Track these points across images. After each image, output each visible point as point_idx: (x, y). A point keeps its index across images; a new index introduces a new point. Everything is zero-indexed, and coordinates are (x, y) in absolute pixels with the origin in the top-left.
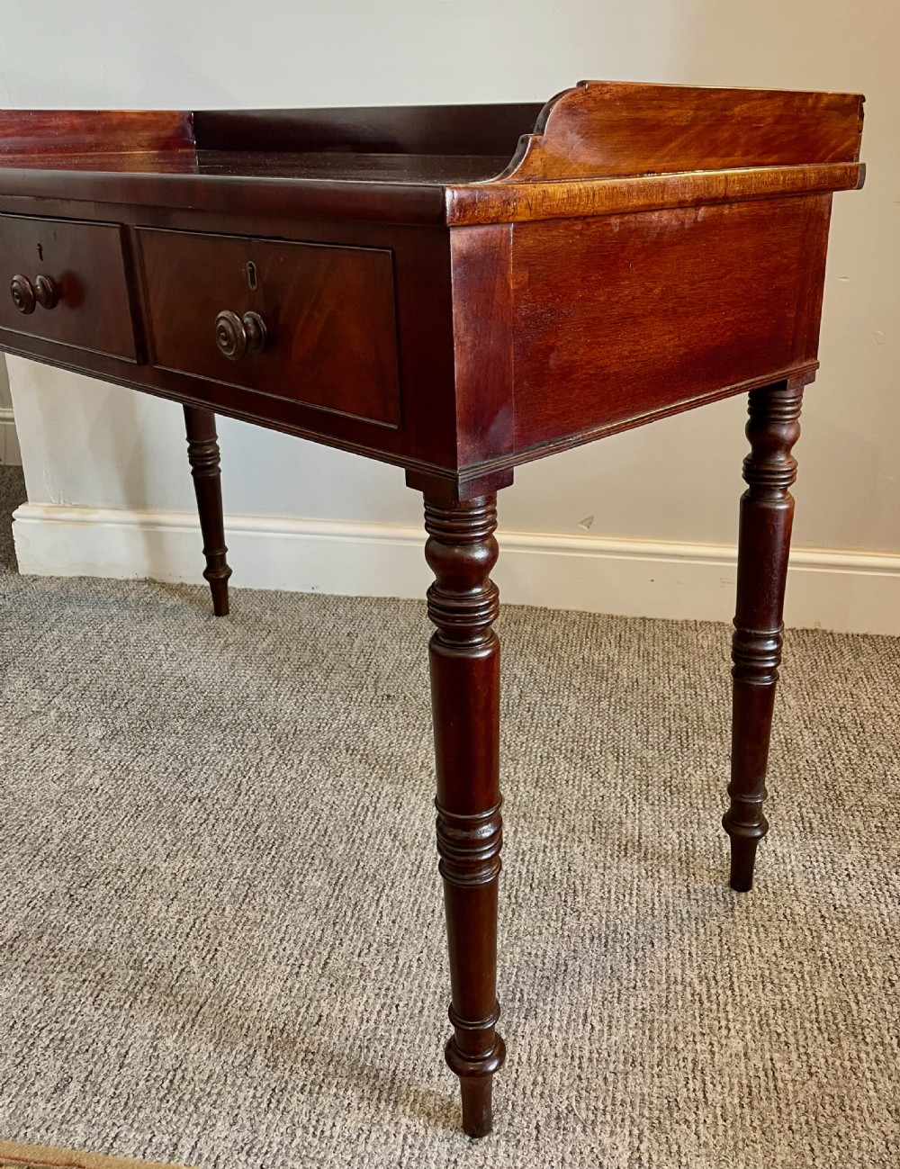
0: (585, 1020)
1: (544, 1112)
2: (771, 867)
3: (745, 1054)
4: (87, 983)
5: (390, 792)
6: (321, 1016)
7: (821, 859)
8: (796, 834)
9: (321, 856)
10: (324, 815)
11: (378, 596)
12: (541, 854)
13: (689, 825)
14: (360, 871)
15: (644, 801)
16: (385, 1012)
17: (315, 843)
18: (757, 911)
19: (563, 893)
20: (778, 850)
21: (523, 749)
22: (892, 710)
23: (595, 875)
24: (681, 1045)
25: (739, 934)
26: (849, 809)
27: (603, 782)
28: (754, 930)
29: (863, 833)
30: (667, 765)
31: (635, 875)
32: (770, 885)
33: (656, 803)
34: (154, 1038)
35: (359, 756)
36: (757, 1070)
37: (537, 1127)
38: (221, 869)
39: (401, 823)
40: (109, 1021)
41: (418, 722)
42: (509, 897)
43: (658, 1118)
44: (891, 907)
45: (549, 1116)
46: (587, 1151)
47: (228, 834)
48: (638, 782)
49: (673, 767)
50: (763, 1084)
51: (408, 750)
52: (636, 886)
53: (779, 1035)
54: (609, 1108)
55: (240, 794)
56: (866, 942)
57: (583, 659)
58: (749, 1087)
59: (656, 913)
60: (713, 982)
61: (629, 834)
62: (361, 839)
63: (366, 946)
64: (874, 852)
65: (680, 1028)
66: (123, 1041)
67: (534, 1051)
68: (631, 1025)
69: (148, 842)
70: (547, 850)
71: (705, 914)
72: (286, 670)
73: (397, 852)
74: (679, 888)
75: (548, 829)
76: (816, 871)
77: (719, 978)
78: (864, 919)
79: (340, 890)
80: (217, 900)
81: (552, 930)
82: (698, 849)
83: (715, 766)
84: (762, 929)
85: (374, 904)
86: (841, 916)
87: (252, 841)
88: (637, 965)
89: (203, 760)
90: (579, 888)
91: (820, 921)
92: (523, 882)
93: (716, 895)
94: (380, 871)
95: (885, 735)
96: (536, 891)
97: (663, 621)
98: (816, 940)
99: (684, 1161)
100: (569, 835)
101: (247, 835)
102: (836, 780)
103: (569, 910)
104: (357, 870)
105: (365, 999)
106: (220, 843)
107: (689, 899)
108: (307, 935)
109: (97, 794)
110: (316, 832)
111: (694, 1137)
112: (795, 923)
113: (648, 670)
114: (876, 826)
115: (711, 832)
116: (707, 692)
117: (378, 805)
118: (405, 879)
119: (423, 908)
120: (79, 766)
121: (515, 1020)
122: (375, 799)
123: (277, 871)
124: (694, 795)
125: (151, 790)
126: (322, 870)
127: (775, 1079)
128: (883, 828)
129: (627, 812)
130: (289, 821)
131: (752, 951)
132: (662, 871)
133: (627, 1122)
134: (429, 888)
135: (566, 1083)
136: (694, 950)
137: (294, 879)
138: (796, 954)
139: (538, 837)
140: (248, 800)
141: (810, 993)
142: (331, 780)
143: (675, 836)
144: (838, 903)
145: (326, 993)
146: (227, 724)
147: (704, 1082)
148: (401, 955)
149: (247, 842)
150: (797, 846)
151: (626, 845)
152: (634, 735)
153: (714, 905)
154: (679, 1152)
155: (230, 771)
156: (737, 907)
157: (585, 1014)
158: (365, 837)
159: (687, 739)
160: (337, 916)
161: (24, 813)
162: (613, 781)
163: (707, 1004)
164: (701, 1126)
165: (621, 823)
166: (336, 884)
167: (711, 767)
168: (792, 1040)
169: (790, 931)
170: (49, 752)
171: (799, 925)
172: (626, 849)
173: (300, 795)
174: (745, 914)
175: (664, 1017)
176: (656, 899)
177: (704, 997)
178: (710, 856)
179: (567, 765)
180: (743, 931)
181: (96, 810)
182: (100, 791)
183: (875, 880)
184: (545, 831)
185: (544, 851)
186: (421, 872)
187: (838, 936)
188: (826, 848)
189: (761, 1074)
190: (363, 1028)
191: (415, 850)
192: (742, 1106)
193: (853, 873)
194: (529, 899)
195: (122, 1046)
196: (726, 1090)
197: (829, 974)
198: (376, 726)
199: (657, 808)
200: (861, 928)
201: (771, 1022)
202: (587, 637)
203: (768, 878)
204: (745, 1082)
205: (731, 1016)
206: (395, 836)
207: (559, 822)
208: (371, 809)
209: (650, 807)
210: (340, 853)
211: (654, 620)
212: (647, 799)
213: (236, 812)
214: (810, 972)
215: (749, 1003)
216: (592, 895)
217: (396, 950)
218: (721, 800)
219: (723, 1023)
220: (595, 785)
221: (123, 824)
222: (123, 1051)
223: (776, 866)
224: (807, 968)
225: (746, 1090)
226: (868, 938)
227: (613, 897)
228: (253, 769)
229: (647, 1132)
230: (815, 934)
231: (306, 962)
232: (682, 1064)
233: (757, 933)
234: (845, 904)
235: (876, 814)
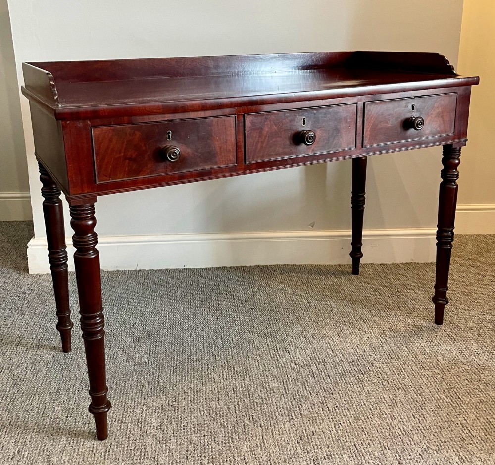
0: (414, 417)
1: (420, 450)
2: (448, 355)
3: (477, 419)
4: (206, 437)
5: (280, 347)
6: (313, 432)
7: (464, 350)
8: (450, 342)
9: (269, 375)
10: (259, 360)
11: (217, 267)
12: (359, 362)
13: (409, 344)
14: (290, 378)
16: (337, 427)
17: (263, 371)
18: (452, 371)
19: (376, 375)
20: (447, 348)
21: (324, 324)
23: (385, 367)
24: (454, 420)
25: (451, 380)
26: (464, 330)
27: (365, 332)
29: (474, 337)
30: (386, 323)
31: (399, 365)
32: (451, 361)
34: (251, 450)
35: (257, 335)
36: (484, 423)
37: (420, 455)
38: (230, 386)
39: (294, 358)
40: (227, 448)
41: (272, 318)
42: (356, 380)
43: (460, 444)
45: (422, 450)
46: (443, 459)
47: (223, 372)
48: (379, 331)
49: (389, 323)
50: (489, 427)
51: (276, 330)
52: (402, 369)
53: (485, 411)
54: (441, 444)
55: (215, 356)
57: (325, 285)
58: (485, 429)
59: (416, 377)
60: (452, 397)
61: (388, 350)
62: (281, 366)
63: (312, 405)
64: (482, 344)
65: (449, 414)
66: (239, 454)
67: (402, 430)
68: (432, 416)
70: (360, 360)
71: (434, 375)
73: (300, 369)
74: (419, 367)
75: (355, 353)
76: (465, 353)
77: (452, 395)
78: (491, 367)
79: (287, 386)
80: (238, 397)
81: (381, 389)
82: (417, 352)
83: (404, 320)
85: (304, 389)
86: (483, 368)
87: (235, 374)
88: (420, 395)
90: (381, 372)
91: (476, 371)
92: (358, 373)
93: (434, 368)
94: (298, 377)
96: (365, 375)
97: (348, 265)
98: (479, 378)
99: (477, 456)
100: (365, 354)
101: (231, 372)
102: (453, 320)
103: (383, 381)
105: (326, 423)
107: (425, 370)
108: (286, 405)
110: (260, 366)
111: (476, 448)
112: (468, 373)
114: (477, 335)
115: (418, 346)
116: (383, 292)
118: (311, 379)
119: (325, 388)
121: (389, 421)
122: (276, 350)
123: (255, 383)
124: (403, 332)
126: (274, 380)
127: (492, 425)
128: (480, 335)
129: (382, 342)
130: (246, 363)
131: (459, 385)
132: (409, 362)
133: (451, 447)
134: (323, 381)
135: (421, 439)
136: (438, 388)
137: (265, 385)
138: (475, 383)
139: (353, 356)
141: (487, 395)
142: (251, 346)
143: (406, 348)
144: (479, 364)
145: (309, 424)
147: (468, 430)
148: (328, 405)
150: (453, 346)
151: (389, 355)
152: (365, 313)
153: (436, 371)
154: (474, 454)
156: (444, 370)
157: (413, 415)
159: (387, 312)
160: (293, 396)
162: (369, 331)
163: (454, 405)
164: (476, 444)
165: (382, 347)
166: (284, 384)
168: (490, 412)
169: (468, 376)
171: (470, 373)
174: (448, 373)
175: (441, 412)
177: (452, 403)
178: (423, 354)
180: (451, 378)
183: (488, 354)
186: (315, 376)
187: (486, 375)
188: (463, 345)
189: (487, 424)
190: (333, 433)
191: (307, 368)
192: (486, 435)
193: (478, 352)
194: (365, 379)
195: (240, 456)
196: (478, 431)
197: (490, 388)
198: (255, 321)
199: (392, 339)
200: (492, 370)
201: (480, 407)
202: (320, 276)
203: (449, 359)
204: (482, 428)
205: (465, 407)
206: (295, 364)
207: (358, 349)
208: (278, 354)
209: (389, 339)
210: (276, 373)
211: (344, 265)
212: (386, 336)
213: (219, 363)
214: (483, 388)
215: (469, 402)
216: (388, 374)
217: (325, 405)
218: (415, 333)
219: (464, 410)
220: (362, 333)
222: (242, 458)
223: (450, 354)
224: (481, 387)
225: (484, 430)
227: (396, 374)
229: (459, 450)
230: (477, 376)
231: (293, 414)
232: (458, 426)
233: (457, 378)
234: (482, 363)
235: (475, 330)
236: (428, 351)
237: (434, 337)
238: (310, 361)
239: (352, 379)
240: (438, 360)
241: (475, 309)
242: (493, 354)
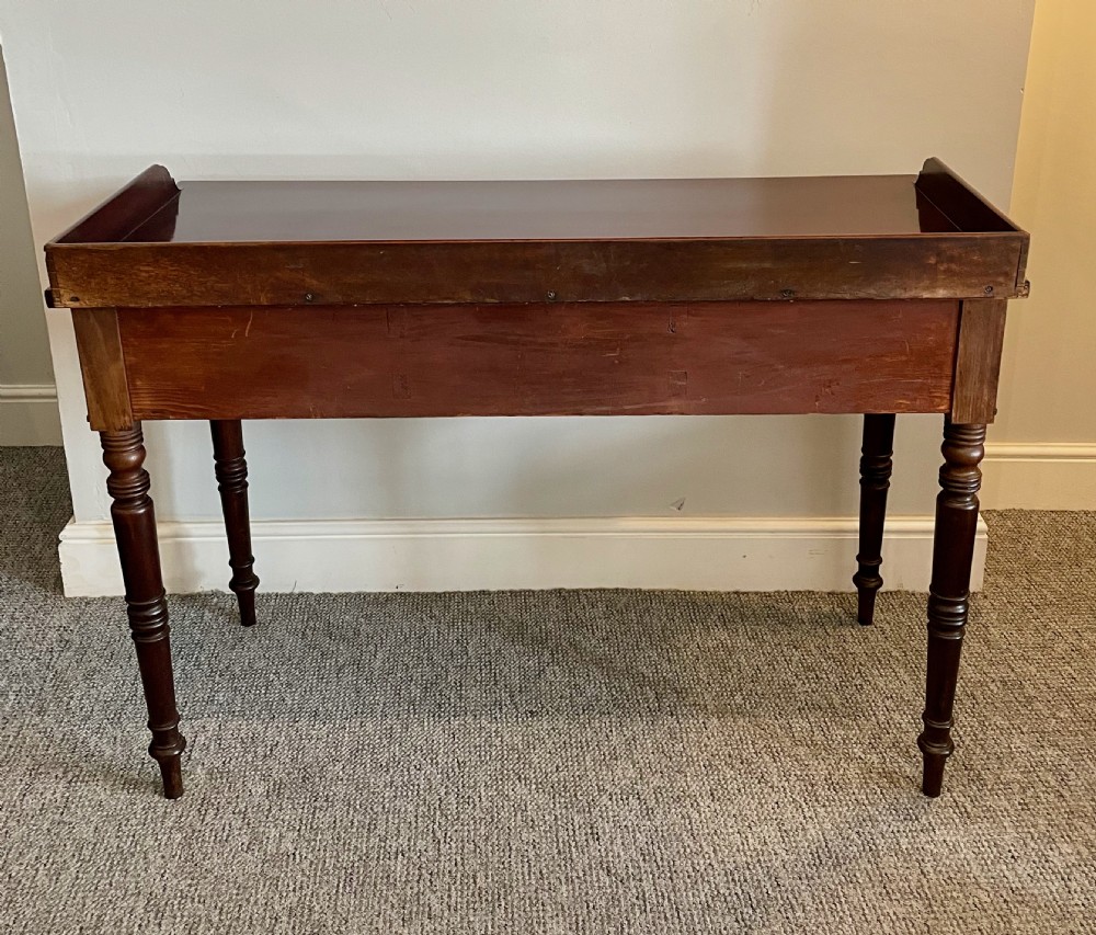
2: (947, 857)
5: (581, 822)
7: (986, 844)
8: (957, 821)
9: (549, 901)
10: (531, 856)
11: (468, 590)
12: (748, 872)
13: (864, 824)
14: (593, 912)
15: (816, 804)
17: (537, 889)
18: (951, 903)
19: (782, 909)
20: (948, 839)
21: (685, 759)
22: (993, 675)
23: (803, 887)
25: (944, 929)
26: (992, 789)
27: (772, 786)
28: (955, 923)
29: (1012, 811)
30: (822, 762)
31: (837, 882)
32: (953, 876)
33: (827, 804)
35: (534, 787)
38: (462, 928)
39: (607, 855)
41: (574, 740)
42: (737, 921)
44: (1057, 884)
47: (449, 890)
48: (803, 783)
49: (828, 762)
51: (578, 773)
52: (841, 894)
55: (439, 841)
56: (1047, 920)
57: (698, 647)
59: (869, 918)
61: (816, 840)
62: (578, 878)
64: (1026, 830)
69: (377, 907)
70: (751, 867)
71: (909, 913)
72: (416, 692)
73: (617, 887)
74: (879, 890)
75: (743, 844)
76: (986, 856)
78: (1039, 898)
82: (880, 848)
83: (863, 756)
84: (961, 922)
86: (1020, 898)
87: (476, 893)
89: (384, 807)
90: (794, 902)
91: (1005, 906)
92: (743, 903)
93: (912, 893)
94: (612, 910)
95: (997, 705)
96: (758, 911)
97: (756, 593)
98: (1008, 926)
100: (764, 848)
101: (468, 888)
102: (971, 759)
103: (794, 927)
104: (589, 912)
106: (447, 900)
107: (891, 900)
109: (298, 861)
110: (533, 875)
112: (986, 911)
113: (763, 653)
114: (1020, 804)
115: (885, 829)
116: (826, 674)
117: (577, 839)
118: (638, 915)
120: (261, 829)
122: (571, 833)
123: (516, 922)
124: (856, 791)
125: (349, 850)
126: (557, 915)
128: (1026, 804)
129: (805, 817)
132: (858, 875)
134: (663, 922)
137: (536, 928)
139: (737, 854)
140: (450, 848)
142: (519, 817)
143: (855, 836)
144: (1013, 886)
146: (388, 764)
149: (473, 894)
150: (962, 833)
151: (817, 852)
152: (779, 731)
153: (914, 903)
155: (416, 816)
156: (933, 902)
158: (581, 875)
159: (828, 730)
161: (235, 892)
162: (780, 785)
165: (803, 829)
167: (861, 758)
169: (985, 920)
170: (221, 818)
171: (989, 912)
172: (819, 856)
173: (499, 836)
174: (942, 909)
176: (864, 906)
178: (893, 854)
179: (732, 772)
180: (946, 926)
181: (305, 879)
182: (298, 857)
183: (1037, 859)
184: (741, 847)
185: (749, 869)
186: (649, 907)
187: (1024, 918)
188: (986, 832)
191: (633, 884)
193: (1016, 854)
194: (755, 920)
198: (534, 748)
199: (829, 809)
200: (1040, 907)
202: (692, 621)
203: (949, 869)
206: (609, 871)
207: (750, 836)
208: (573, 844)
209: (823, 809)
210: (565, 895)
211: (747, 593)
212: (817, 800)
213: (445, 865)
216: (808, 908)
218: (882, 793)
220: (766, 791)
221: (341, 891)
223: (951, 856)
226: (1048, 917)
227: (826, 907)
228: (438, 813)
230: (1005, 919)
233: (958, 925)
234: (1020, 886)
235: (1016, 791)
236: (904, 847)
237: (923, 807)
238: (642, 864)
239: (728, 918)
240: (922, 872)
241: (1025, 730)
242: (1047, 861)
